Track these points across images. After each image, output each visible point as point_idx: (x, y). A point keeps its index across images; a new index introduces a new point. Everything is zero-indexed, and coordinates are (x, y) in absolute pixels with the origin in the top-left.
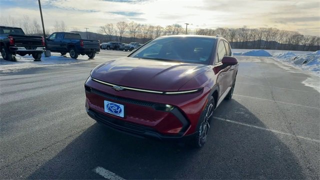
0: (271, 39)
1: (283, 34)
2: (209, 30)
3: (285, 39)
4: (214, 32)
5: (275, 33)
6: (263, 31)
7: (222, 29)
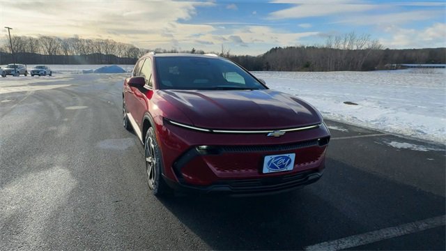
0: (110, 52)
1: (121, 46)
2: (28, 38)
3: (123, 52)
4: (37, 41)
5: (113, 46)
6: (99, 43)
7: (48, 38)
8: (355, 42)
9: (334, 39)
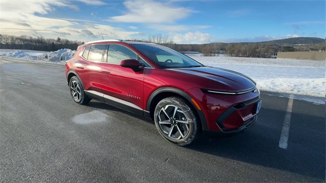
8: (162, 40)
9: (152, 37)
